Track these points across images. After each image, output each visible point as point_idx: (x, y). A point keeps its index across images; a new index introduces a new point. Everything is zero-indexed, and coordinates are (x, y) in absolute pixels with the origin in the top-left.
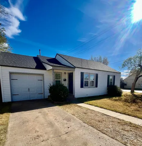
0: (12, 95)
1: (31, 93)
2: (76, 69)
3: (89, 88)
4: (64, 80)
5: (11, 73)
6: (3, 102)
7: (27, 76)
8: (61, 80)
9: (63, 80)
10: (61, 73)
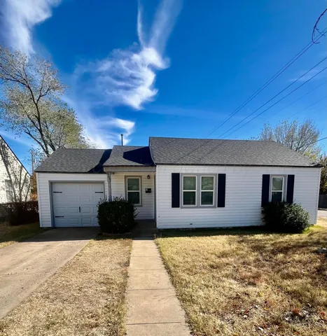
0: (54, 217)
1: (84, 214)
2: (158, 167)
3: (197, 207)
4: (146, 192)
5: (52, 183)
6: (41, 226)
7: (78, 185)
8: (140, 191)
9: (144, 191)
10: (141, 176)
